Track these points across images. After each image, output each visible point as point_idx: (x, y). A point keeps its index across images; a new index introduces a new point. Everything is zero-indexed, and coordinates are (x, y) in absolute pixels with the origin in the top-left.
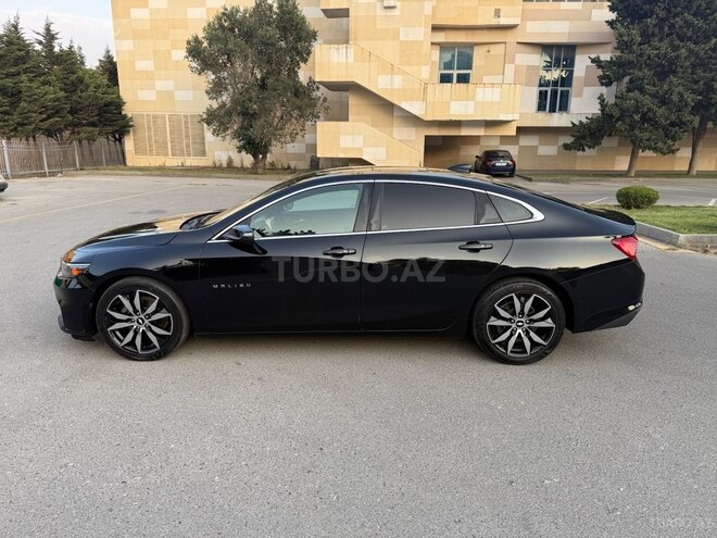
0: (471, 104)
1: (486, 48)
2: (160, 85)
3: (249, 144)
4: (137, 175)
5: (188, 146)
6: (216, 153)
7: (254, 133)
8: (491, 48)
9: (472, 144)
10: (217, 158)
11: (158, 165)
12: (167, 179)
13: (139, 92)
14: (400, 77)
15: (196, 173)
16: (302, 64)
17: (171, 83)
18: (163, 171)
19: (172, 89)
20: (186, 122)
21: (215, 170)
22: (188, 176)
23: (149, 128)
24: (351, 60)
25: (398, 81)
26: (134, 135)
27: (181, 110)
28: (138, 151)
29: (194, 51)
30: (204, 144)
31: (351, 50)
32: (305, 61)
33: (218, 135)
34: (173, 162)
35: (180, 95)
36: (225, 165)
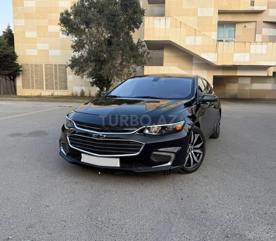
0: (247, 55)
1: (243, 25)
2: (41, 46)
3: (99, 80)
4: (23, 101)
5: (56, 84)
6: (74, 88)
7: (104, 73)
8: (247, 25)
9: (234, 82)
10: (74, 91)
11: (36, 95)
12: (43, 103)
13: (27, 50)
14: (201, 37)
15: (62, 99)
16: (135, 30)
17: (47, 45)
18: (40, 98)
19: (48, 49)
20: (56, 69)
21: (73, 98)
22: (58, 101)
23: (32, 72)
24: (168, 26)
25: (199, 40)
26: (22, 76)
27: (53, 61)
28: (24, 86)
29: (65, 20)
30: (66, 82)
31: (169, 21)
32: (138, 28)
33: (78, 75)
34: (46, 93)
35: (52, 53)
36: (79, 95)
